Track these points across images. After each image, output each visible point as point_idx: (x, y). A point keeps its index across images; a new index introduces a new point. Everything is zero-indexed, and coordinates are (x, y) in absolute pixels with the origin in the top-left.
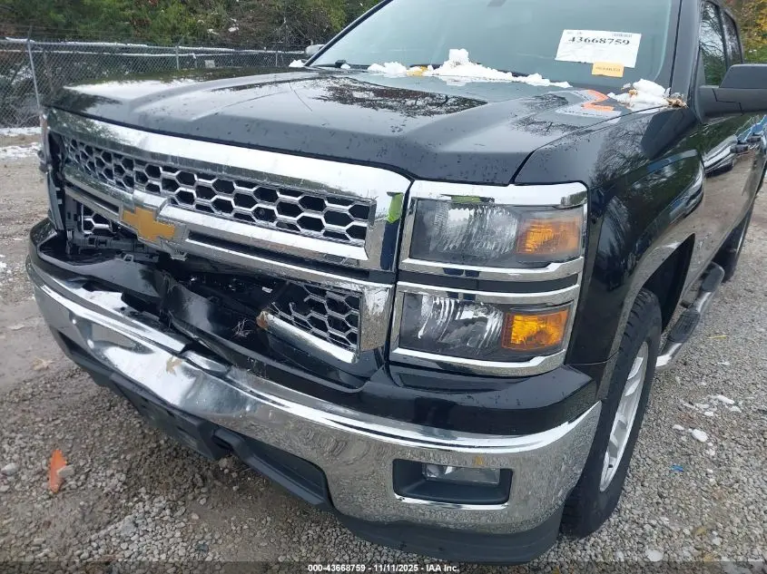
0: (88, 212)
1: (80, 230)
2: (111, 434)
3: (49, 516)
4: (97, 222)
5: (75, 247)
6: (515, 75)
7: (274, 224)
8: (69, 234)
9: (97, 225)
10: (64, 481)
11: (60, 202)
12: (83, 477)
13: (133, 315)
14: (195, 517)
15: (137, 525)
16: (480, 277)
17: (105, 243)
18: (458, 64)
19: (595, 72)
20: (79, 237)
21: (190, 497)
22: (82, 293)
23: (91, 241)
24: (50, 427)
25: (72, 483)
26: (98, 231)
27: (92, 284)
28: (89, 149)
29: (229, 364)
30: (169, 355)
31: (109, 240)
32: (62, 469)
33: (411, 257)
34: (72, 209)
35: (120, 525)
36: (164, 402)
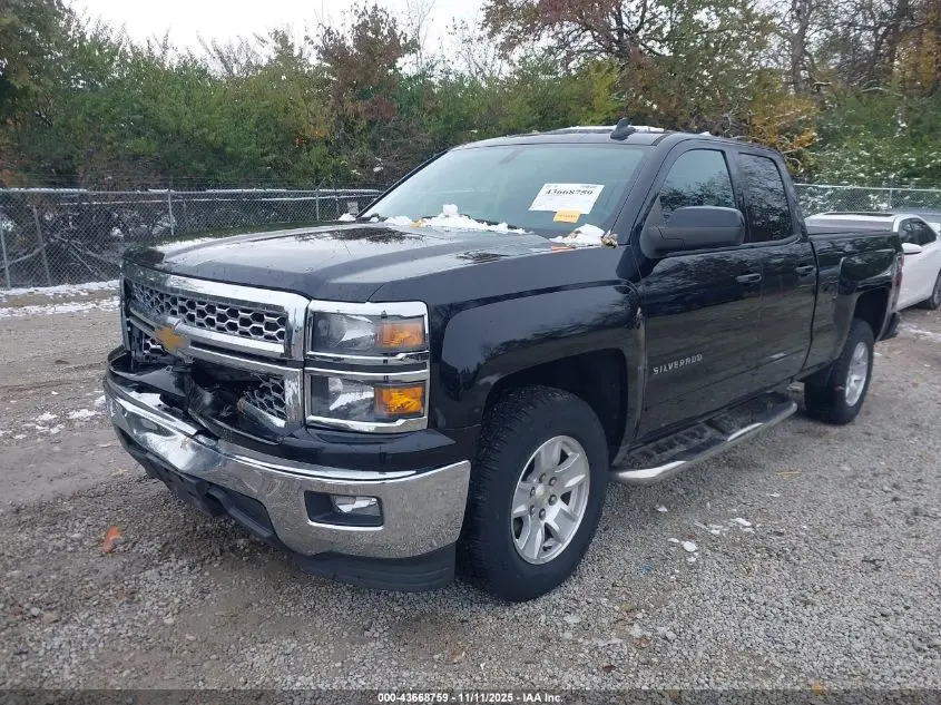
0: (147, 337)
1: (141, 350)
2: (160, 521)
3: (99, 566)
4: (153, 343)
5: (136, 363)
6: (490, 224)
7: (237, 333)
8: (133, 353)
9: (153, 346)
10: (115, 546)
11: (129, 329)
12: (130, 545)
13: (166, 410)
14: (207, 574)
15: (161, 574)
16: (344, 362)
17: (156, 358)
18: (447, 216)
19: (556, 219)
20: (139, 354)
21: (207, 562)
22: (134, 394)
23: (147, 357)
24: (115, 513)
25: (121, 548)
26: (153, 351)
27: (143, 388)
28: (151, 292)
29: (216, 439)
30: (183, 437)
31: (159, 356)
32: (115, 536)
33: (312, 350)
34: (136, 334)
35: (148, 573)
36: (177, 469)
